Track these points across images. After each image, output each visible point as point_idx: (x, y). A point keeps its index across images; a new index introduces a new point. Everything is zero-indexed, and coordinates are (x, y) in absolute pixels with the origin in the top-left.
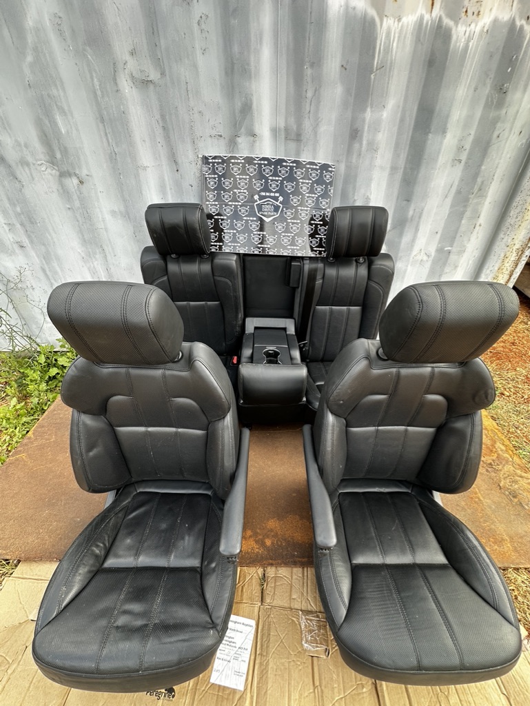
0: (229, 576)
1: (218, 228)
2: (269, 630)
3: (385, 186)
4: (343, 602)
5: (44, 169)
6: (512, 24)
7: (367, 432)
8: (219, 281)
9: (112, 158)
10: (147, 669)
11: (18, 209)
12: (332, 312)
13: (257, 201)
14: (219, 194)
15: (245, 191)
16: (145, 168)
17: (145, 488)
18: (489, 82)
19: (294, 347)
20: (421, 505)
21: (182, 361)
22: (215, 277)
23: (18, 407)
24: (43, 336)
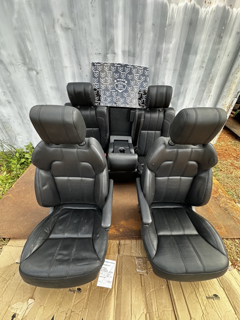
0: (105, 240)
1: (98, 95)
2: (122, 265)
3: (171, 77)
4: (154, 249)
5: (20, 67)
6: (225, 7)
7: (164, 179)
8: (98, 119)
9: (52, 62)
10: (70, 276)
11: (8, 85)
12: (148, 133)
13: (115, 83)
14: (99, 79)
15: (111, 78)
16: (66, 67)
17: (66, 207)
18: (215, 33)
19: (132, 148)
20: (187, 213)
21: (85, 146)
22: (97, 117)
23: (7, 175)
24: (18, 144)
